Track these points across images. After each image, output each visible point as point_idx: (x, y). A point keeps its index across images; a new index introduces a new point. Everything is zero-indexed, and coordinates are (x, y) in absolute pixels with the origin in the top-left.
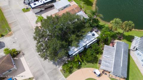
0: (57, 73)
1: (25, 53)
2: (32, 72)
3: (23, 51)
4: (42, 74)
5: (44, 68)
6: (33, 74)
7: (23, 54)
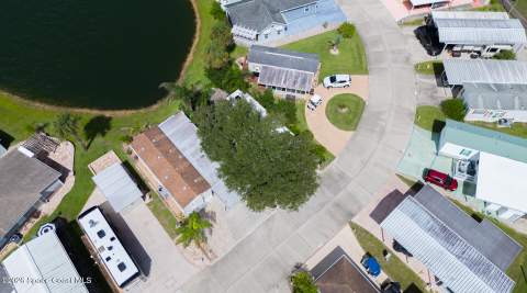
0: (329, 175)
1: (292, 263)
2: (339, 230)
3: (290, 270)
4: (337, 205)
5: (322, 205)
6: (341, 225)
7: (298, 267)
